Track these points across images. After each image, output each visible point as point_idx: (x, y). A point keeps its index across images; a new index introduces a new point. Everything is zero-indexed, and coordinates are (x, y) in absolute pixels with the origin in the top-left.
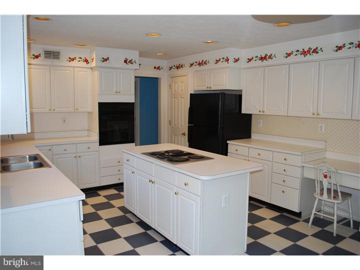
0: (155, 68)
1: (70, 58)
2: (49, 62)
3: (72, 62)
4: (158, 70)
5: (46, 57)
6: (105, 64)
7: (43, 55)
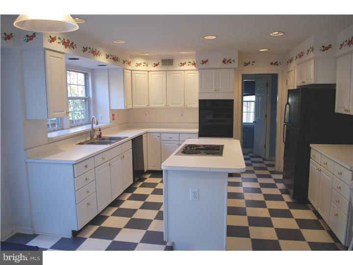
0: (272, 64)
1: (181, 63)
2: (165, 68)
3: (182, 66)
4: (276, 66)
5: (163, 64)
6: (204, 66)
7: (160, 64)
